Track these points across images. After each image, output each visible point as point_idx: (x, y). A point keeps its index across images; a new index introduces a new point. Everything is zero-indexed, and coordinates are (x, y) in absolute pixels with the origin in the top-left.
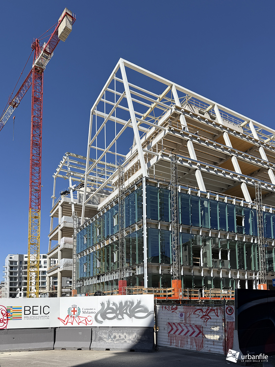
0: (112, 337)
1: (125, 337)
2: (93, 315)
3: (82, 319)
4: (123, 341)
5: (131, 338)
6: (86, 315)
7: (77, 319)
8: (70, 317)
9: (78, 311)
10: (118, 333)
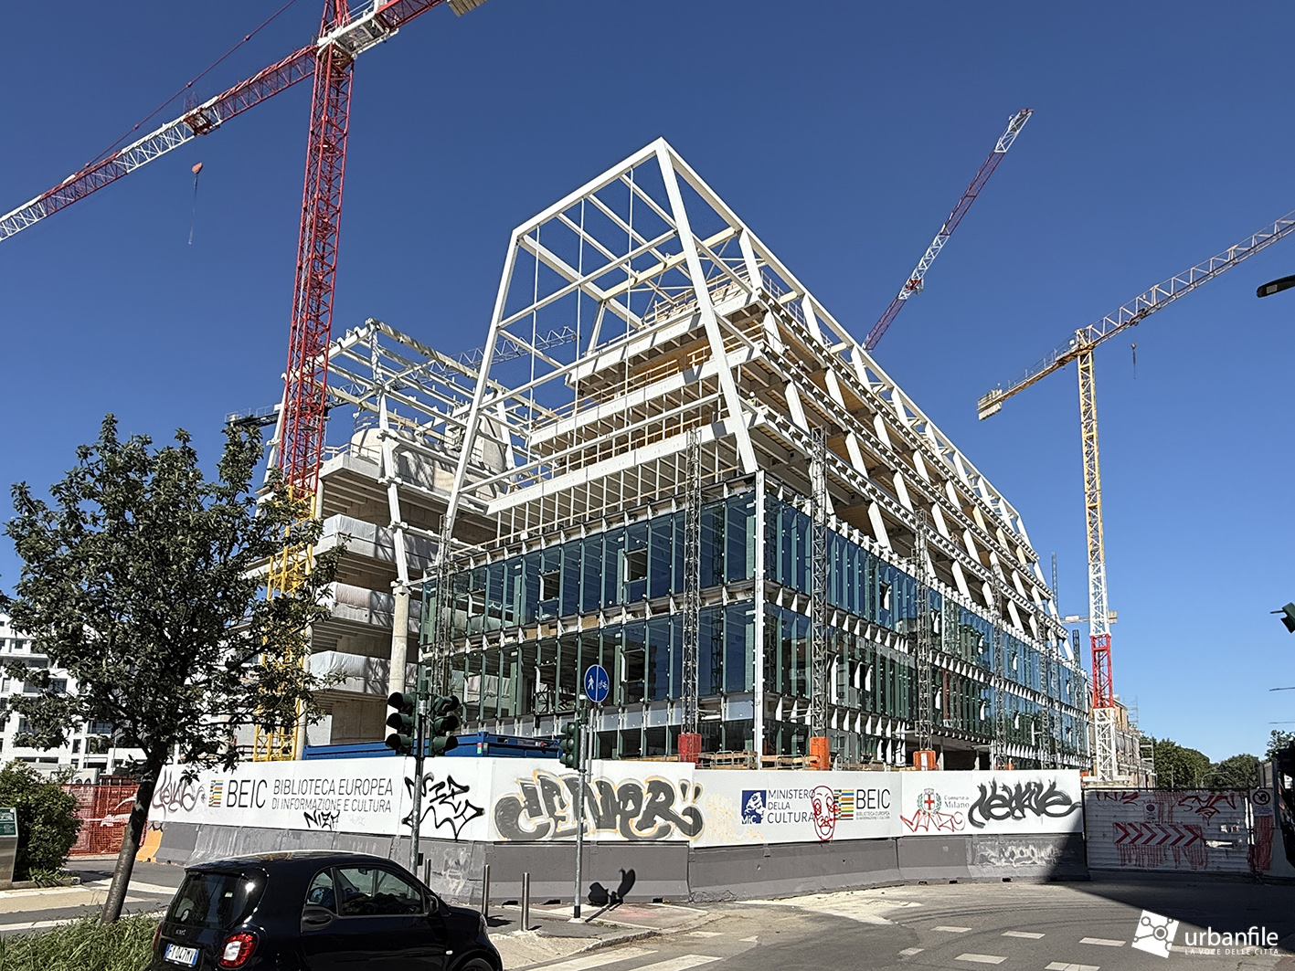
0: (1007, 854)
1: (1033, 854)
2: (966, 811)
3: (945, 819)
4: (1030, 862)
5: (1043, 855)
6: (951, 811)
7: (935, 818)
8: (921, 814)
9: (936, 802)
10: (1018, 846)
